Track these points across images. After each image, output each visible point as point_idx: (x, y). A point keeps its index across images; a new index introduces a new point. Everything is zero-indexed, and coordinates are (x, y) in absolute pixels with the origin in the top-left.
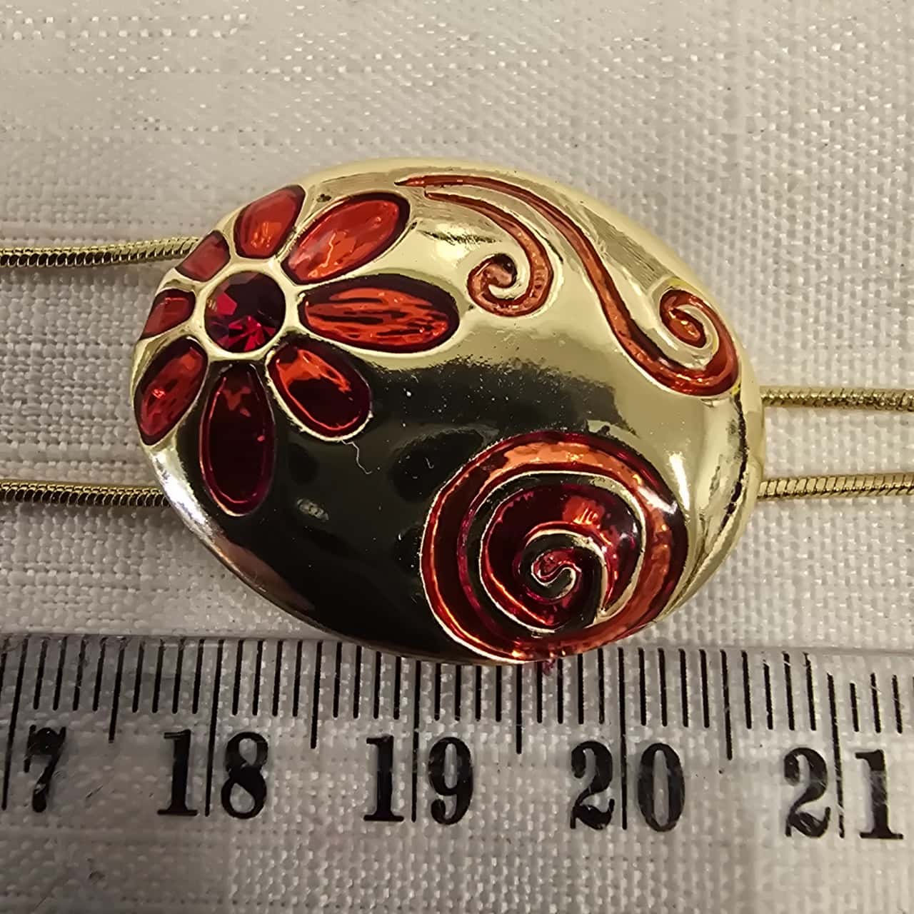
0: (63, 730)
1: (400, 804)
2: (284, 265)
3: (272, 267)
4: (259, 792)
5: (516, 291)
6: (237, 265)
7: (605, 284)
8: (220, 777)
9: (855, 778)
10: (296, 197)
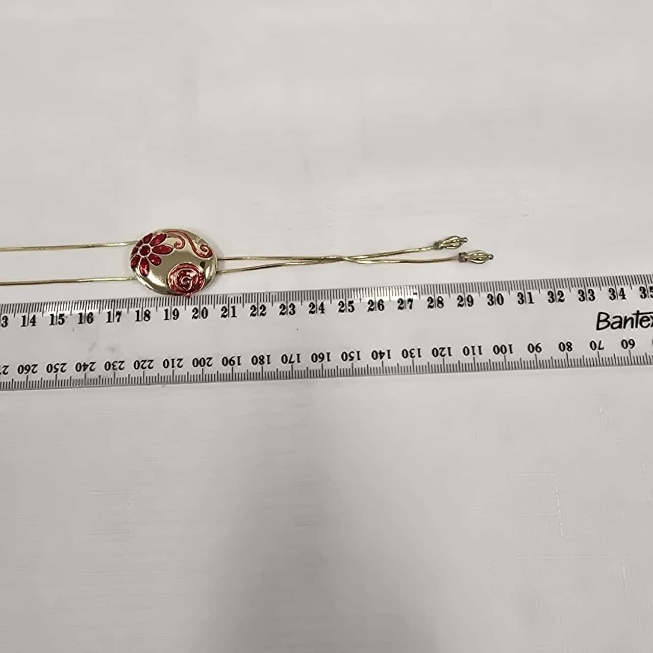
0: (121, 312)
1: (169, 317)
2: (150, 244)
3: (148, 244)
4: (149, 318)
5: (180, 246)
6: (144, 245)
7: (192, 244)
8: (144, 316)
9: (231, 310)
10: (151, 235)
